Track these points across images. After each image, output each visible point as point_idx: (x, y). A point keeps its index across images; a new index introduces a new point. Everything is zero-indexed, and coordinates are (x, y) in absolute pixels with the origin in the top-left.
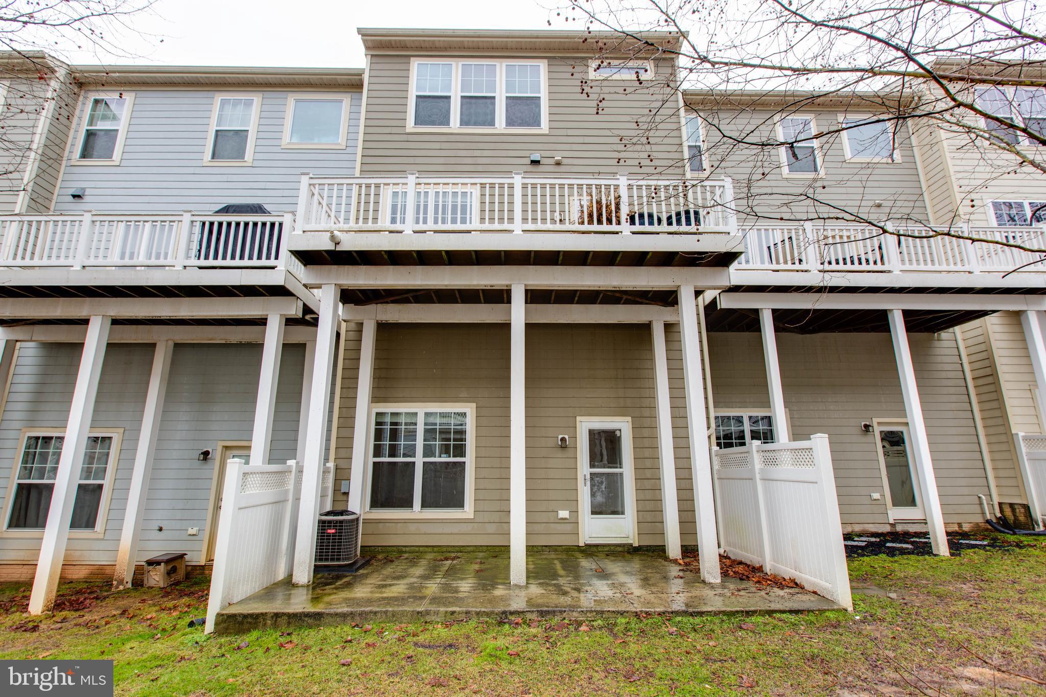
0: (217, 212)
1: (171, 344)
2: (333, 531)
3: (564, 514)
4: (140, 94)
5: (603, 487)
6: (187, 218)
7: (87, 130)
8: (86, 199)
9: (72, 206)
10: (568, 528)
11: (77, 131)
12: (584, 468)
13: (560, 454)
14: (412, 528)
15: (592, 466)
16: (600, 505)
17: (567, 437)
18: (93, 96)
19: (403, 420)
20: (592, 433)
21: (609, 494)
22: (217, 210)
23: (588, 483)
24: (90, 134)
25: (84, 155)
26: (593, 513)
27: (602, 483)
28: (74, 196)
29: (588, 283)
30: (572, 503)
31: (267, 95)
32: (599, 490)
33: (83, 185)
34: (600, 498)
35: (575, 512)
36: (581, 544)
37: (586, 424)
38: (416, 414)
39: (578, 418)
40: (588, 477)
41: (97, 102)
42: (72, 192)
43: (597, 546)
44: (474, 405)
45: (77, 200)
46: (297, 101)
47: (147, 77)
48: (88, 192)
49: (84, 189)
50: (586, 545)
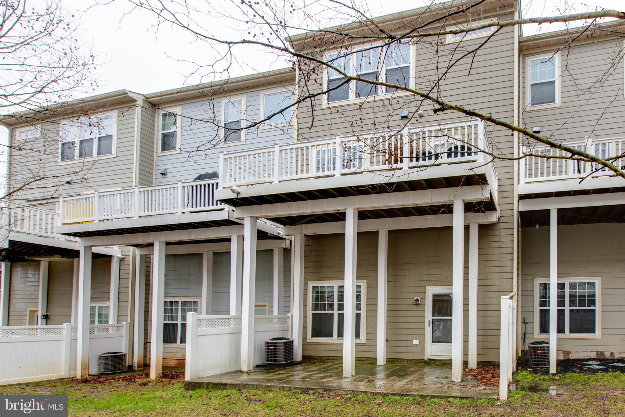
0: (195, 179)
1: (211, 253)
2: (273, 348)
3: (416, 342)
4: (184, 106)
5: (441, 327)
6: (180, 185)
7: (163, 134)
8: (169, 175)
9: (162, 180)
10: (419, 350)
11: (157, 135)
12: (429, 316)
13: (415, 308)
14: (334, 347)
15: (433, 315)
16: (438, 338)
17: (419, 298)
18: (162, 112)
19: (326, 290)
20: (434, 296)
21: (444, 331)
22: (195, 178)
23: (431, 325)
24: (164, 136)
25: (164, 149)
26: (433, 342)
27: (440, 325)
28: (163, 174)
29: (393, 204)
30: (421, 336)
31: (249, 94)
32: (438, 329)
33: (166, 167)
34: (438, 334)
35: (423, 341)
36: (426, 358)
37: (431, 291)
38: (333, 287)
39: (427, 287)
40: (431, 321)
41: (165, 115)
42: (161, 171)
43: (435, 360)
44: (366, 281)
45: (164, 176)
46: (266, 96)
47: (183, 95)
48: (168, 171)
49: (166, 169)
50: (428, 359)
